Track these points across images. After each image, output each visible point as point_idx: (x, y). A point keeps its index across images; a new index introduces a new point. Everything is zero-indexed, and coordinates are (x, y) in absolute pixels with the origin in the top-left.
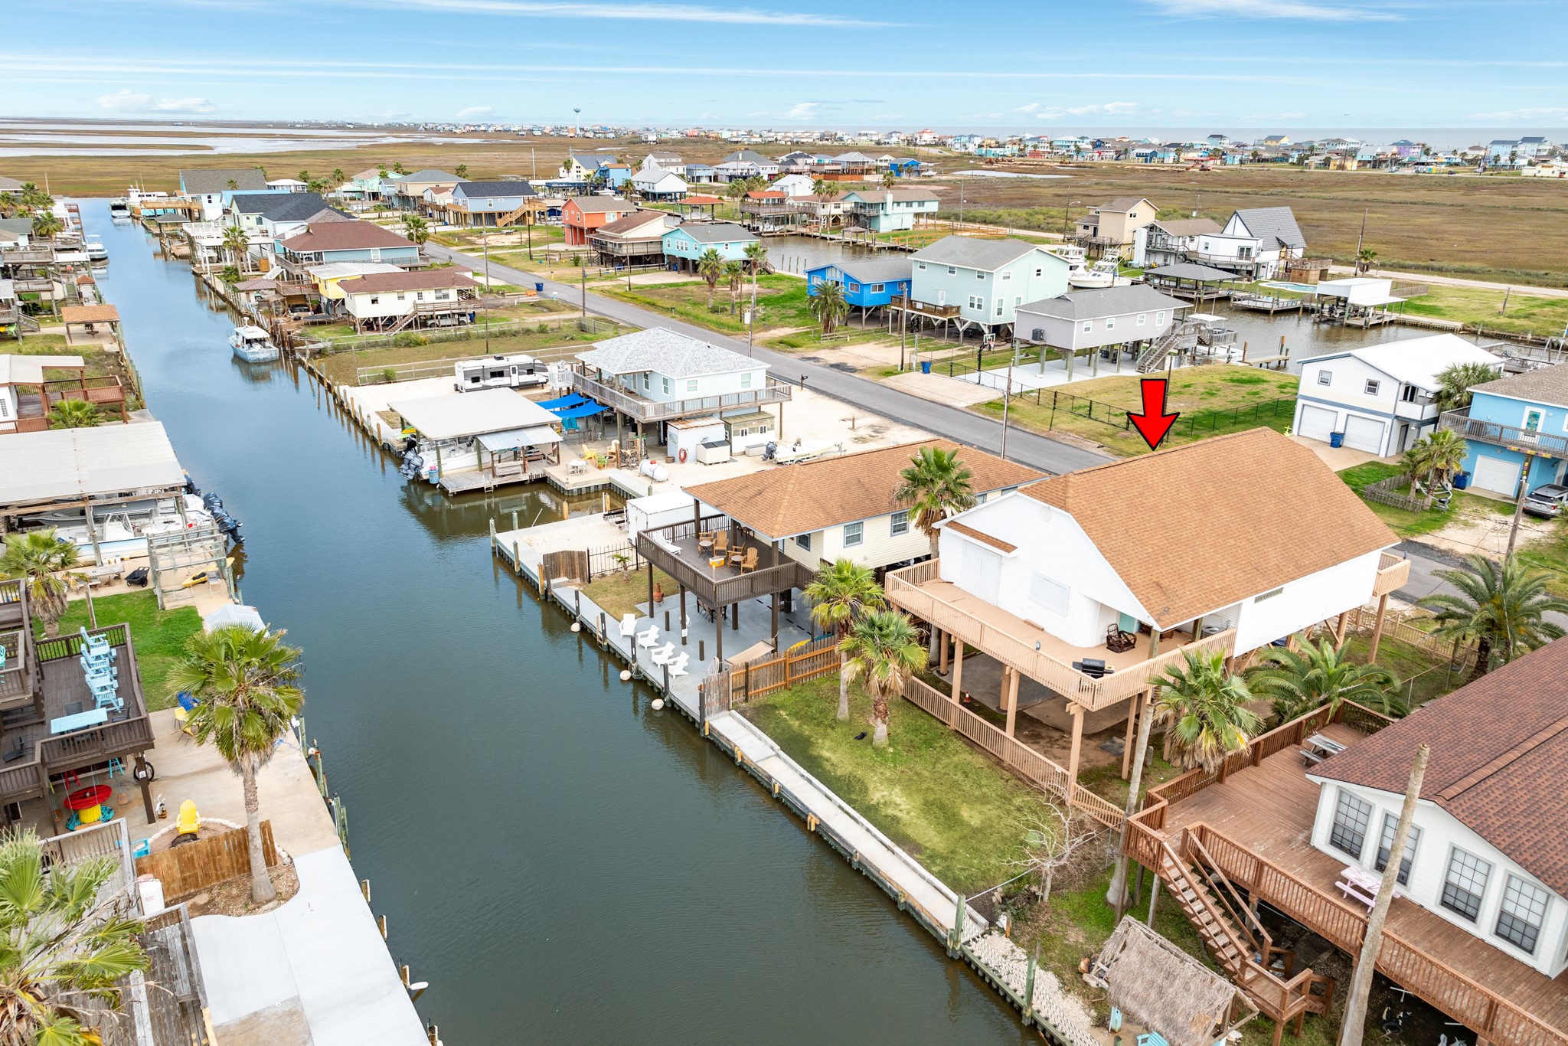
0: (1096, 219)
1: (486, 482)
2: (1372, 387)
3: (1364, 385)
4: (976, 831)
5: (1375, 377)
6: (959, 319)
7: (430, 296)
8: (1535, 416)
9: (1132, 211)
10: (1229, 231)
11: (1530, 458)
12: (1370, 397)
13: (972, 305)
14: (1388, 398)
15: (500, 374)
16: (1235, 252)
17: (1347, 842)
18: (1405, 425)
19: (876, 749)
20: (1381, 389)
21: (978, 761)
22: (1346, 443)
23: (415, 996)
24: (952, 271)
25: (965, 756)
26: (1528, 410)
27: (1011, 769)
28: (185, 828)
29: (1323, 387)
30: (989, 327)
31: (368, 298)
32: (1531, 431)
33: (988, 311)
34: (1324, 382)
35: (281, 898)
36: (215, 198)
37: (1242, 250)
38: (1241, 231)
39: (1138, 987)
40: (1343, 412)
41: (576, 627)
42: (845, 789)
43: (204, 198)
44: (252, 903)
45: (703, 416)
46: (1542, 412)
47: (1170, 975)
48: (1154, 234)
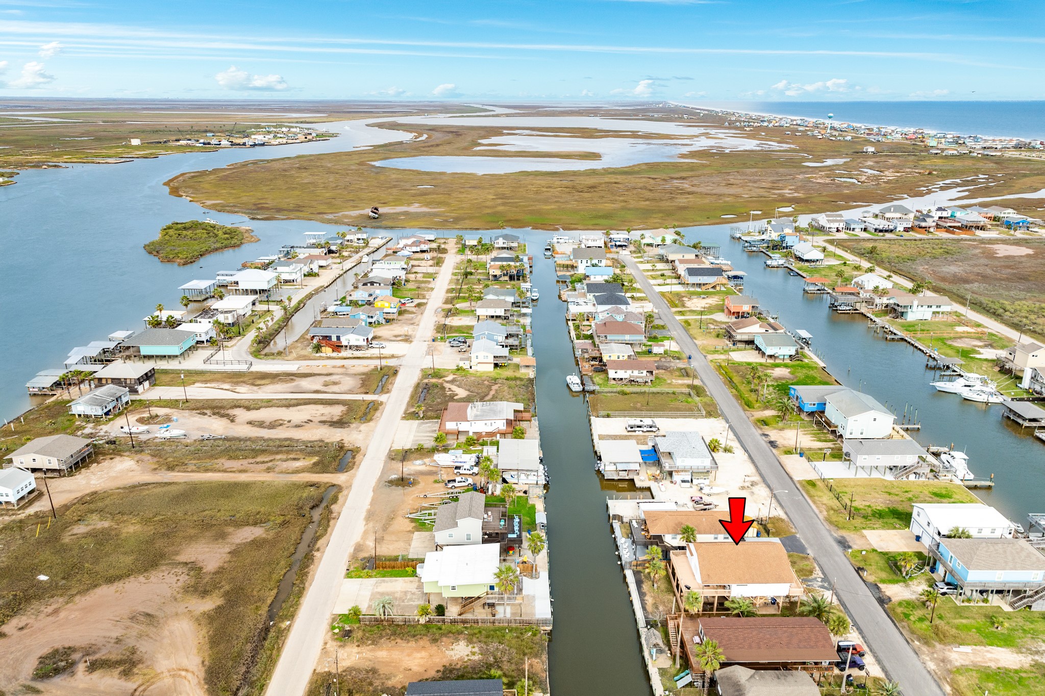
1: (616, 478)
6: (837, 430)
7: (636, 373)
9: (1035, 353)
15: (640, 427)
23: (551, 601)
24: (837, 410)
28: (525, 560)
31: (614, 371)
35: (536, 578)
36: (584, 261)
43: (579, 261)
44: (532, 577)
45: (685, 471)
48: (1034, 372)
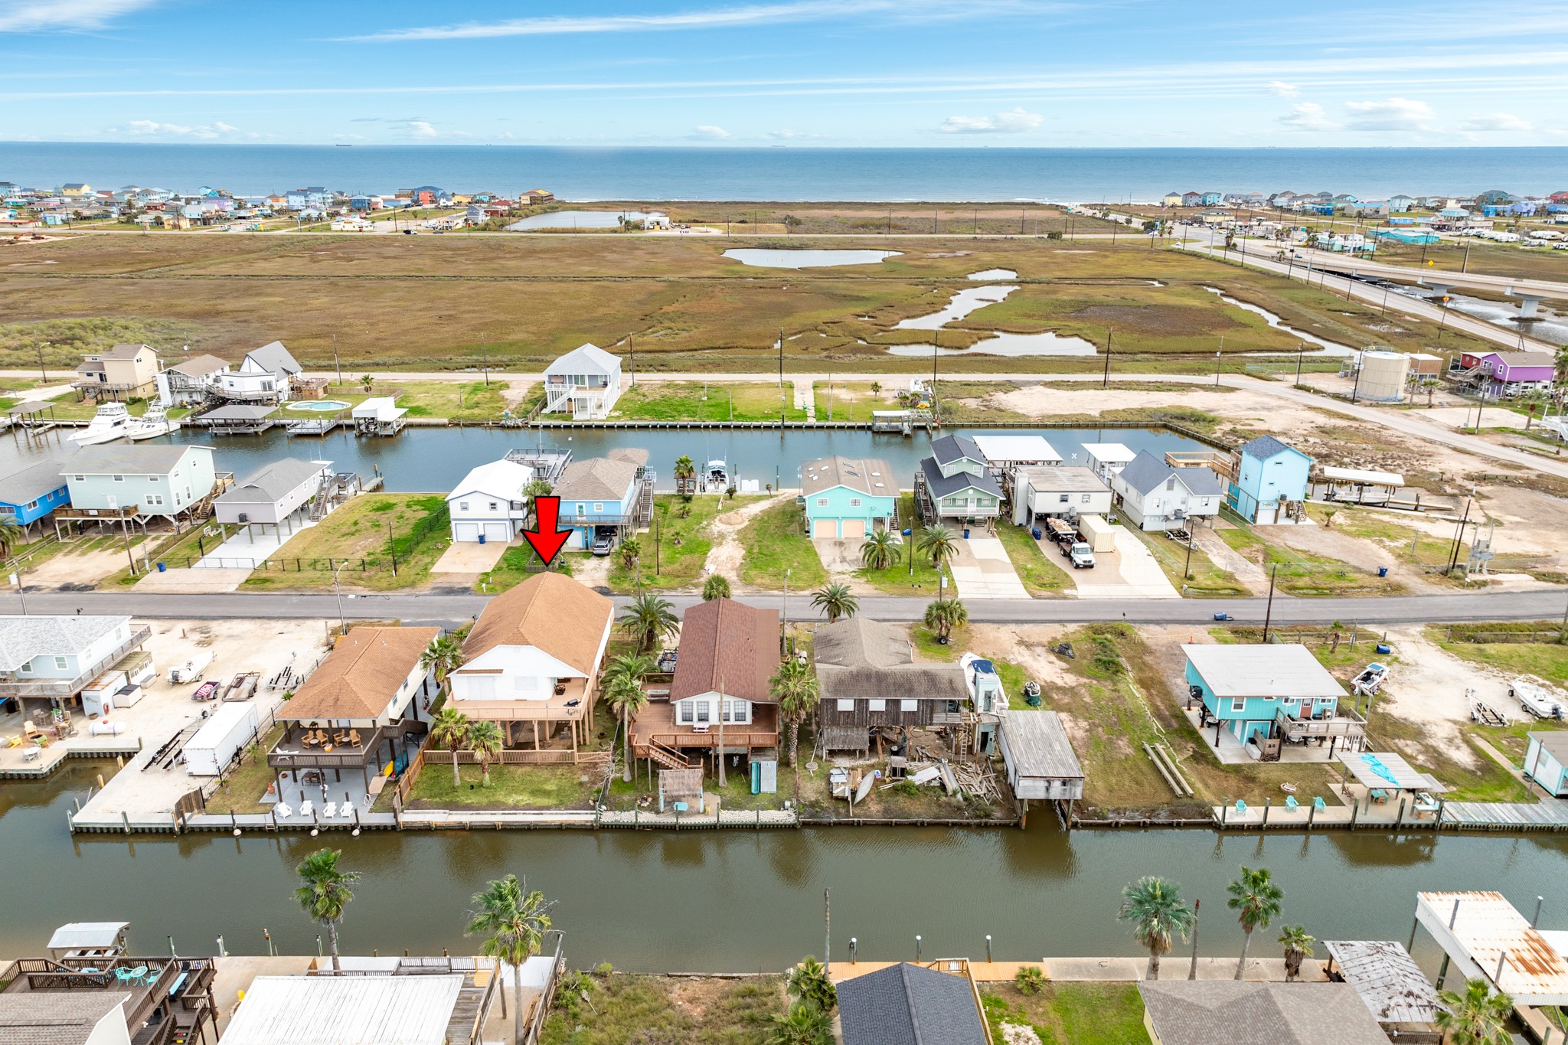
0: (101, 365)
2: (493, 506)
3: (488, 506)
4: (559, 790)
5: (493, 501)
6: (139, 516)
8: (581, 507)
9: (137, 357)
10: (245, 368)
11: (586, 528)
12: (493, 512)
13: (150, 502)
14: (503, 510)
16: (260, 387)
17: (687, 718)
18: (513, 521)
19: (487, 788)
20: (498, 506)
21: (527, 769)
22: (487, 540)
24: (118, 478)
25: (520, 771)
26: (577, 505)
27: (543, 764)
29: (465, 512)
30: (174, 516)
32: (581, 515)
33: (170, 504)
34: (465, 509)
37: (264, 384)
38: (256, 369)
39: (676, 787)
40: (481, 523)
41: (237, 832)
42: (494, 806)
46: (584, 505)
47: (683, 777)
48: (172, 376)
